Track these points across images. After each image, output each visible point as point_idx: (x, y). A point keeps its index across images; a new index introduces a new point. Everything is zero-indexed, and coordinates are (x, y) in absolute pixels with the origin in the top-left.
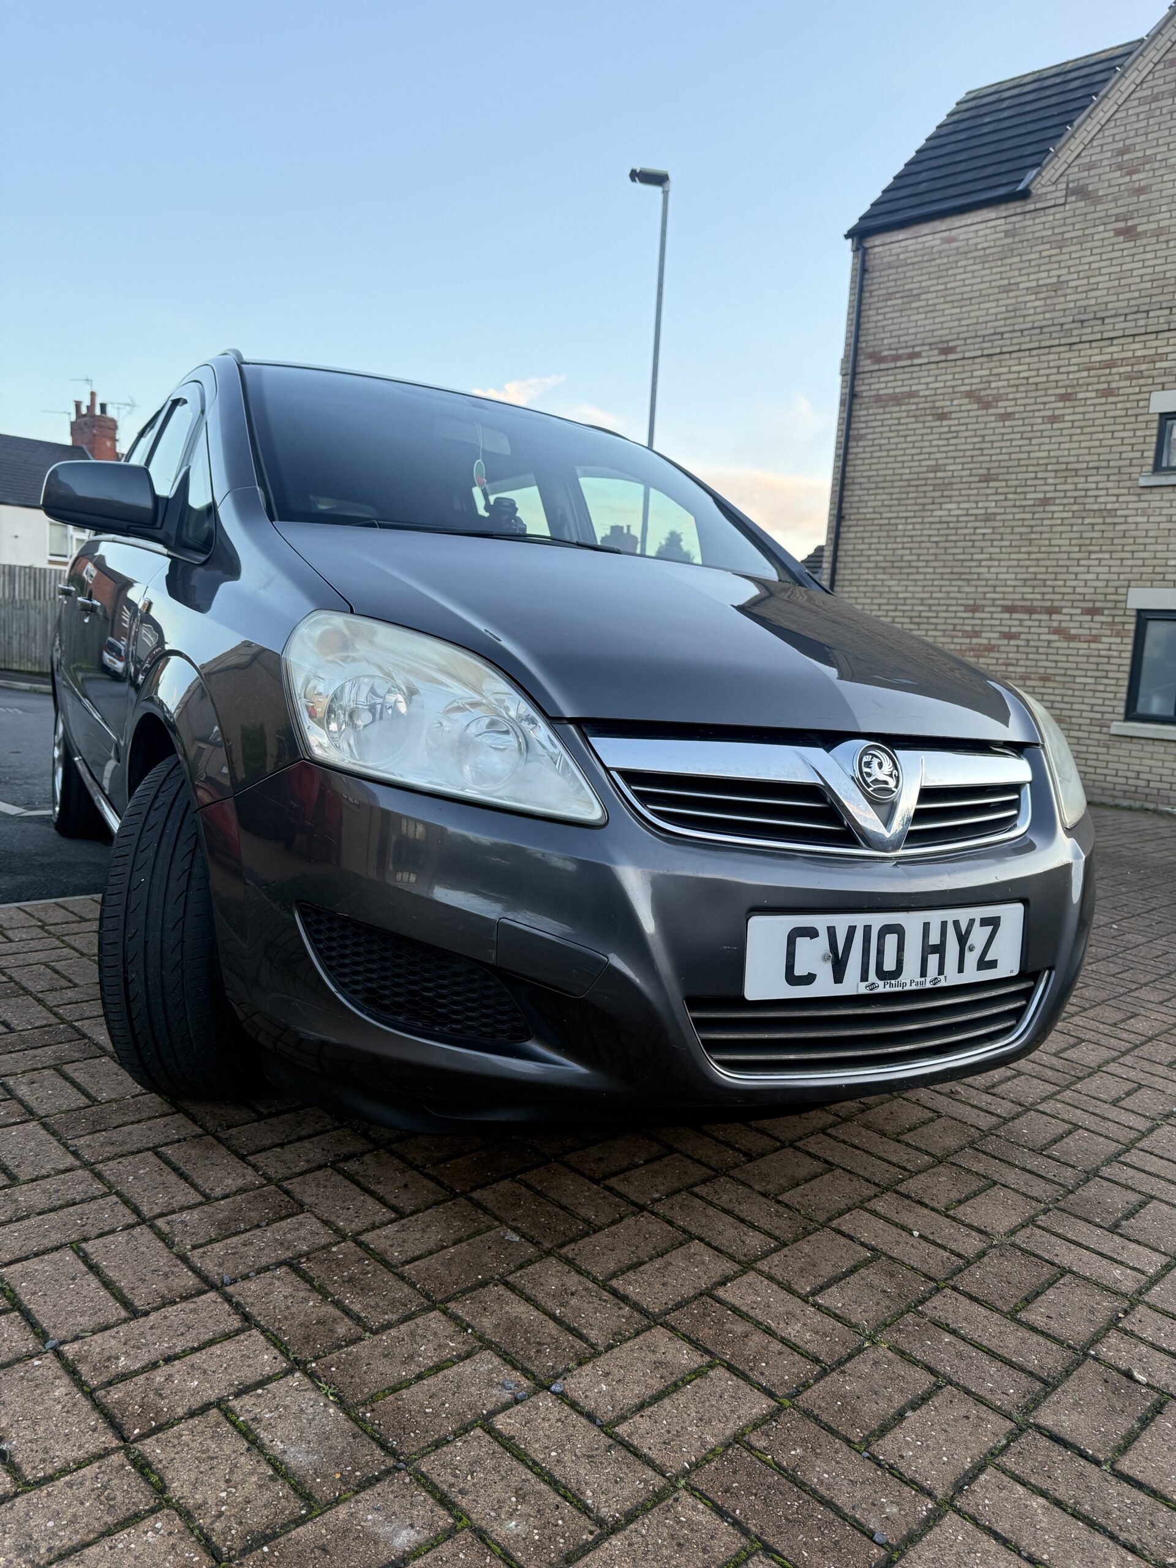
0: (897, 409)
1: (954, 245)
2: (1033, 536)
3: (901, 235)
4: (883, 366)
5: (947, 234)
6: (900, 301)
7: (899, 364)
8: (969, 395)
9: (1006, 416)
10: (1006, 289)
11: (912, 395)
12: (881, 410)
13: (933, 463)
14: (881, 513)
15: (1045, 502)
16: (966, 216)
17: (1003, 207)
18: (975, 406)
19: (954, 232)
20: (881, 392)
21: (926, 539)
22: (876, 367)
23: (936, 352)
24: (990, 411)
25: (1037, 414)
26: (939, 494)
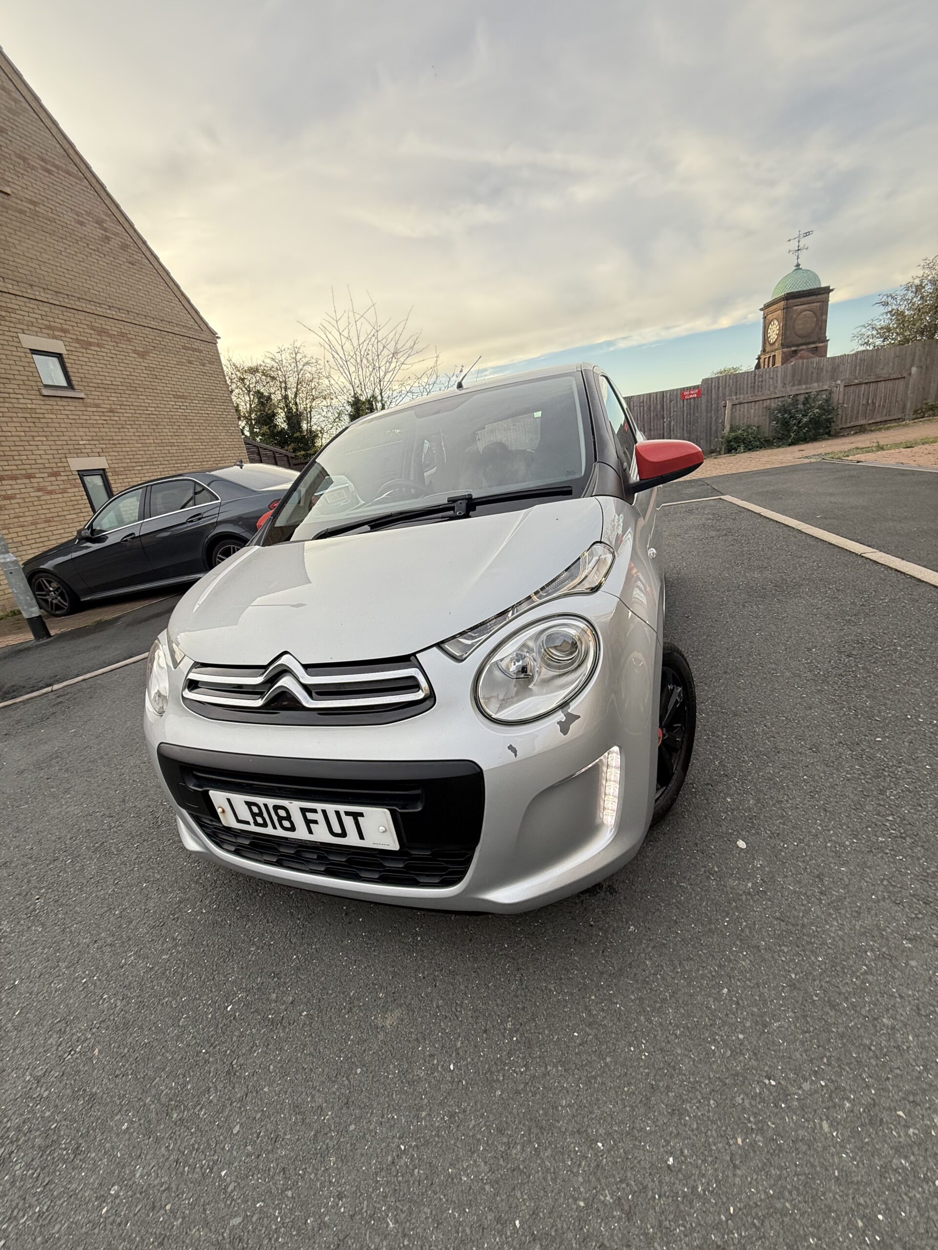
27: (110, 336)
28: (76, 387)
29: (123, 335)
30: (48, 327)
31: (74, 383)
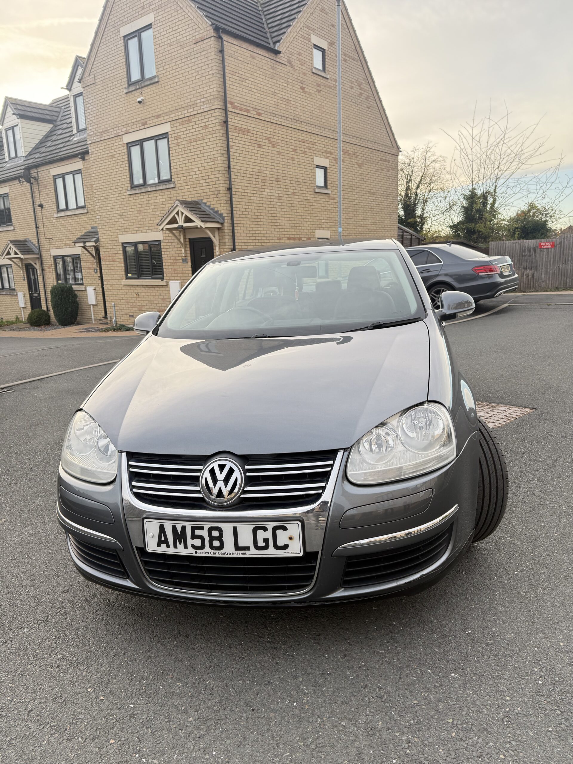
0: (243, 136)
1: (255, 61)
2: (292, 208)
3: (235, 42)
4: (236, 111)
5: (252, 53)
6: (237, 78)
7: (243, 113)
8: (268, 139)
9: (280, 153)
10: (275, 93)
11: (248, 131)
12: (237, 135)
13: (259, 168)
14: (244, 190)
15: (294, 194)
16: (258, 49)
17: (270, 54)
18: (270, 145)
19: (254, 54)
20: (237, 125)
21: (261, 205)
22: (233, 110)
23: (255, 113)
24: (275, 149)
25: (288, 155)
26: (263, 184)
27: (349, 155)
28: (328, 187)
29: (354, 153)
30: (326, 152)
31: (328, 184)
